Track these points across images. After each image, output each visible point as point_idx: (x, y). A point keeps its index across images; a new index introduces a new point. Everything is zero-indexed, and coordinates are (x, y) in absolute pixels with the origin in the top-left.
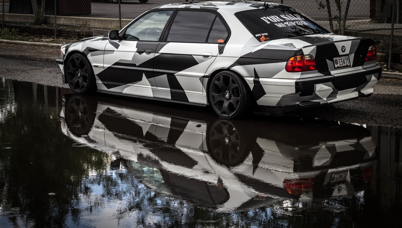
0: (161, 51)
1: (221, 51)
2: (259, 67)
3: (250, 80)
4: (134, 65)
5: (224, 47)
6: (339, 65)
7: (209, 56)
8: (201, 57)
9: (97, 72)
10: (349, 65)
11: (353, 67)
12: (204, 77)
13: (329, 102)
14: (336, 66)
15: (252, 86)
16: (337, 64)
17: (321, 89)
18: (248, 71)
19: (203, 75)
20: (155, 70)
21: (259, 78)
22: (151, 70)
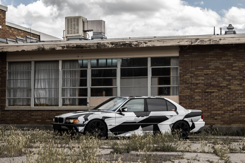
0: (150, 115)
2: (193, 118)
5: (177, 112)
7: (172, 116)
8: (170, 116)
9: (109, 128)
15: (191, 126)
18: (189, 120)
19: (171, 123)
21: (193, 122)
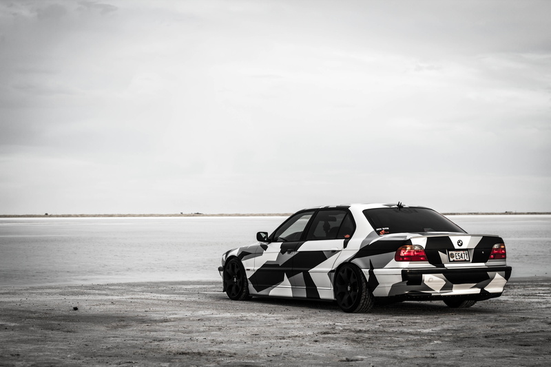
0: (299, 250)
1: (345, 245)
2: (374, 258)
3: (366, 271)
4: (277, 265)
5: (348, 242)
6: (455, 259)
7: (336, 251)
8: (329, 253)
9: (249, 275)
10: (468, 259)
11: (472, 262)
12: (331, 271)
13: (442, 294)
14: (451, 259)
15: (367, 277)
16: (453, 257)
17: (431, 280)
18: (365, 263)
19: (330, 269)
20: (294, 269)
21: (373, 269)
22: (291, 269)
